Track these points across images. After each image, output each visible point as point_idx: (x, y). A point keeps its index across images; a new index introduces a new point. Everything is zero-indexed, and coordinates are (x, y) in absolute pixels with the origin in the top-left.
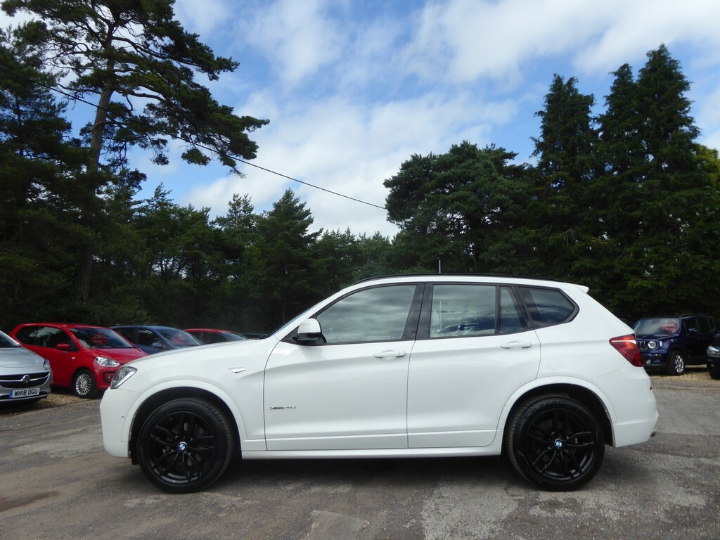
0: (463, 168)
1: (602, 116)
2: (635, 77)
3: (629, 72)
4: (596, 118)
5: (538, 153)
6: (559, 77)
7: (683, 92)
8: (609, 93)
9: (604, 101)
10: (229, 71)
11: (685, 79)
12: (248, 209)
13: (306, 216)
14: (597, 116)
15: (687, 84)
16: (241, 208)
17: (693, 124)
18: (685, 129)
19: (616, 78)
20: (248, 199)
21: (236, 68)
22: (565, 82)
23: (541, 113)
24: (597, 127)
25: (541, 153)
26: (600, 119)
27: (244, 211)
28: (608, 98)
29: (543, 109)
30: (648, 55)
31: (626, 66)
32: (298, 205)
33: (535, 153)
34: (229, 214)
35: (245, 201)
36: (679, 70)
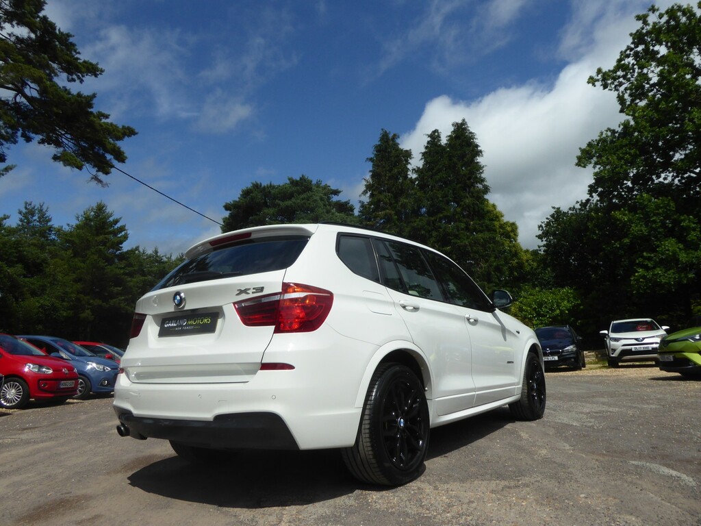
0: (303, 199)
1: (419, 168)
2: (444, 141)
3: (439, 136)
4: (414, 169)
5: (367, 192)
6: (386, 132)
7: (478, 158)
8: (423, 150)
9: (420, 156)
10: (93, 76)
11: (479, 148)
12: (44, 219)
13: (121, 232)
14: (415, 167)
15: (481, 151)
16: (36, 218)
17: (485, 183)
18: (480, 186)
19: (429, 139)
20: (44, 209)
21: (101, 74)
22: (391, 136)
23: (371, 160)
24: (414, 176)
25: (369, 193)
26: (417, 171)
27: (39, 221)
28: (424, 154)
29: (372, 156)
30: (453, 125)
31: (436, 131)
32: (111, 219)
33: (365, 193)
34: (20, 223)
35: (41, 210)
36: (475, 140)
